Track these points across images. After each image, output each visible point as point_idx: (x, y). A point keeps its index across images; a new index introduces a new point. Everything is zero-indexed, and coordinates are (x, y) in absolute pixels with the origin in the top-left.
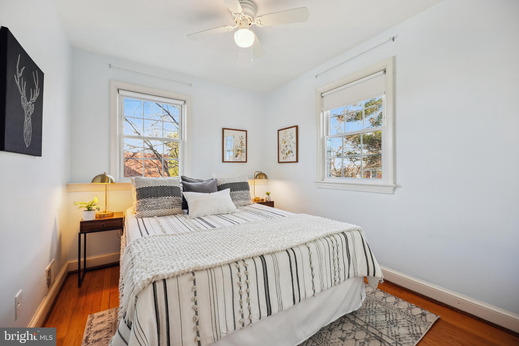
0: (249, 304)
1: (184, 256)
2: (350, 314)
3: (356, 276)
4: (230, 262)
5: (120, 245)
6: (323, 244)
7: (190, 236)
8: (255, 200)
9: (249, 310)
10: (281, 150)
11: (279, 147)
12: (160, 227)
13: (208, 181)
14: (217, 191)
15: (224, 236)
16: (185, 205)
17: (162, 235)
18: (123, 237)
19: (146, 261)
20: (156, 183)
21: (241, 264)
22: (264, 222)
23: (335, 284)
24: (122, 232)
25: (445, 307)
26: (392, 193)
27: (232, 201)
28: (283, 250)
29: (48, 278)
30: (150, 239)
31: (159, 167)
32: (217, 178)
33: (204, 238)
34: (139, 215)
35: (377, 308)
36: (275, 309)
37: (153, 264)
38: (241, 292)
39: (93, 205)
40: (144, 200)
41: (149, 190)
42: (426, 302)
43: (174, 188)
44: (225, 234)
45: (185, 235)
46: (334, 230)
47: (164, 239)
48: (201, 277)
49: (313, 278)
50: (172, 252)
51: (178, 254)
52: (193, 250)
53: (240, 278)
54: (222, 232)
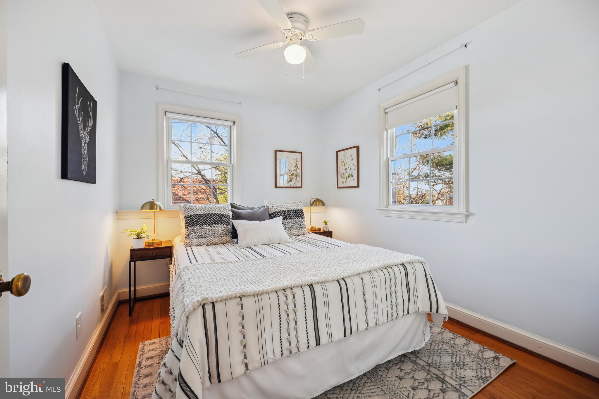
0: (297, 332)
1: (232, 283)
2: (411, 353)
3: (416, 312)
4: (277, 290)
5: (169, 274)
6: (379, 276)
7: (239, 265)
8: (311, 230)
9: (297, 338)
10: (341, 173)
11: (339, 170)
12: (209, 255)
13: (259, 208)
14: (268, 218)
15: (274, 265)
16: (234, 235)
17: (211, 263)
18: (172, 266)
19: (196, 285)
20: (204, 210)
21: (288, 292)
22: (317, 253)
23: (392, 319)
24: (170, 261)
25: (524, 352)
26: (464, 221)
27: (284, 231)
28: (334, 280)
29: (102, 304)
30: (199, 266)
31: (207, 194)
32: (269, 205)
33: (253, 267)
34: (188, 244)
35: (443, 349)
36: (324, 339)
37: (202, 288)
38: (289, 319)
39: (142, 232)
40: (193, 228)
41: (198, 217)
42: (502, 345)
43: (223, 216)
44: (275, 264)
45: (234, 263)
46: (393, 262)
47: (212, 266)
48: (248, 302)
49: (366, 311)
50: (221, 279)
51: (226, 280)
52: (242, 277)
53: (287, 305)
54: (272, 261)
